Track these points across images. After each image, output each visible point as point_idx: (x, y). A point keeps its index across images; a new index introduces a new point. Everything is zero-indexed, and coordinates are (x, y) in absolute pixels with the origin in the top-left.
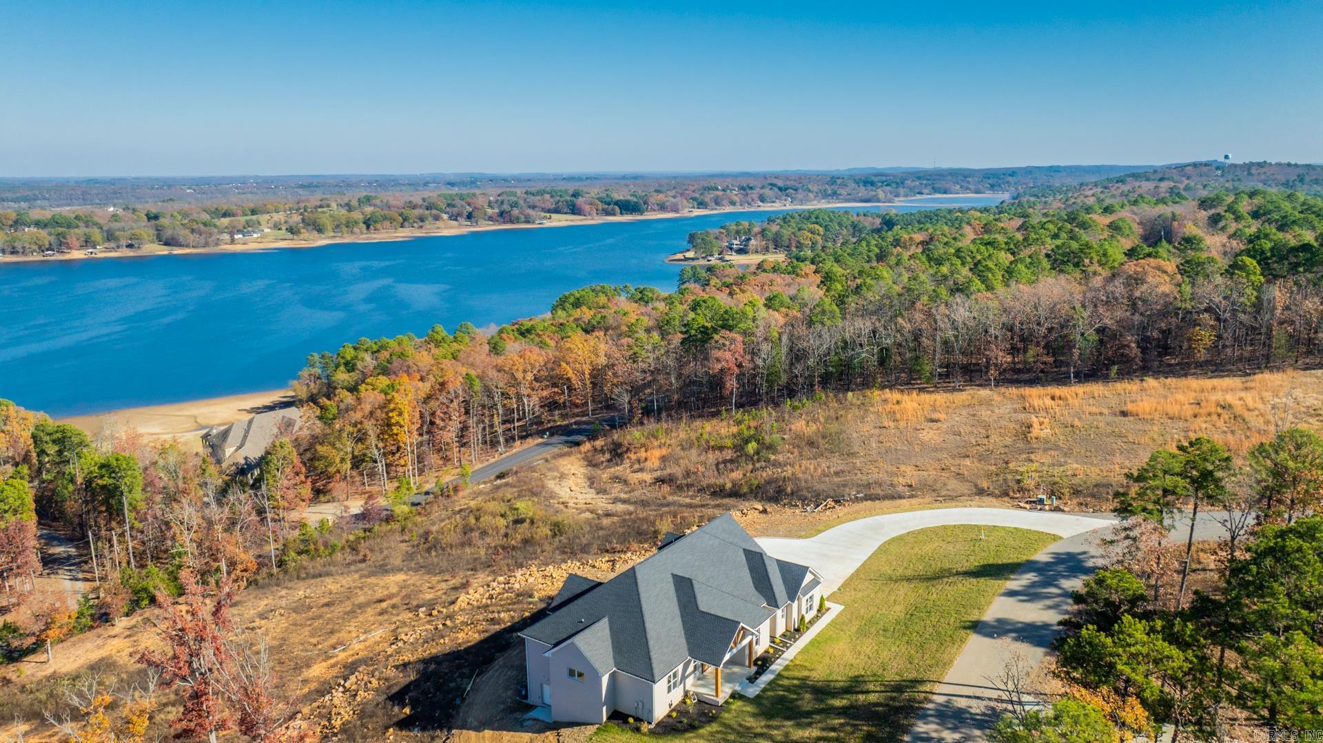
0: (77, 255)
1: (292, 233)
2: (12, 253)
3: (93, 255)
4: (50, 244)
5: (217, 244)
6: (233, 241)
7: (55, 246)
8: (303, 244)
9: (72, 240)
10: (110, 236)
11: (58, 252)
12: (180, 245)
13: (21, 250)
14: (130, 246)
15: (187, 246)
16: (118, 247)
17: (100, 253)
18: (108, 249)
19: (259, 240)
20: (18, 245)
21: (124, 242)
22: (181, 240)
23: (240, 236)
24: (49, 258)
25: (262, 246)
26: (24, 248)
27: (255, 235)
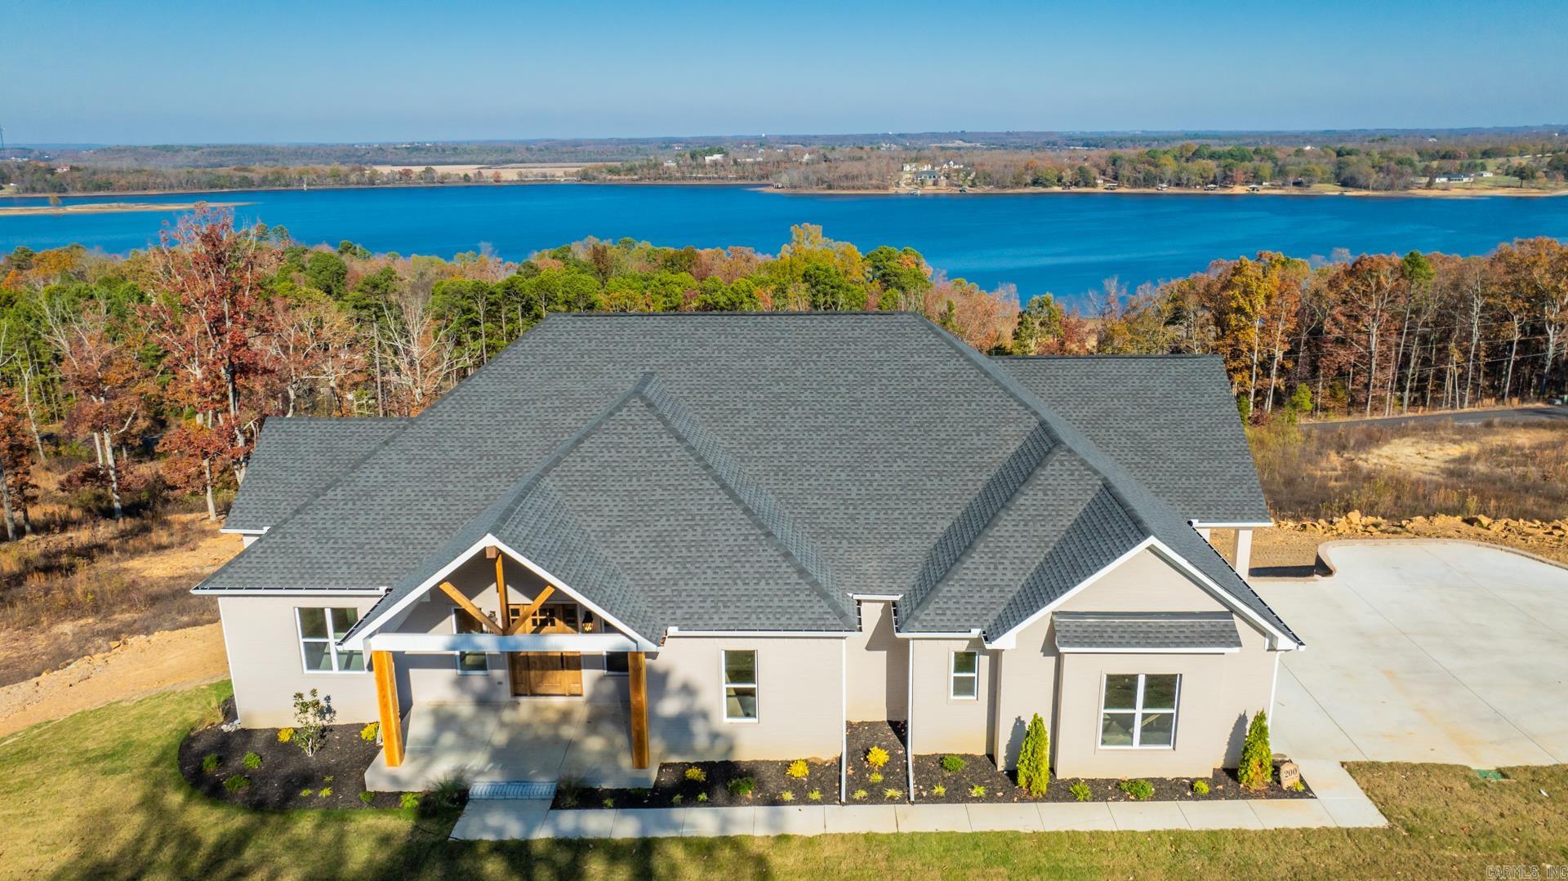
0: (1239, 190)
1: (1522, 178)
2: (1178, 185)
3: (1255, 192)
4: (1215, 177)
5: (1406, 188)
6: (1429, 186)
7: (1219, 179)
8: (1534, 193)
9: (1238, 173)
10: (1281, 172)
11: (1220, 186)
12: (1360, 187)
13: (1185, 182)
14: (1297, 184)
15: (1366, 188)
16: (1284, 185)
17: (1265, 189)
18: (1274, 187)
19: (1469, 186)
20: (1184, 176)
21: (1291, 179)
22: (1361, 181)
23: (1444, 180)
24: (1210, 192)
25: (1468, 192)
26: (1188, 179)
27: (1465, 180)
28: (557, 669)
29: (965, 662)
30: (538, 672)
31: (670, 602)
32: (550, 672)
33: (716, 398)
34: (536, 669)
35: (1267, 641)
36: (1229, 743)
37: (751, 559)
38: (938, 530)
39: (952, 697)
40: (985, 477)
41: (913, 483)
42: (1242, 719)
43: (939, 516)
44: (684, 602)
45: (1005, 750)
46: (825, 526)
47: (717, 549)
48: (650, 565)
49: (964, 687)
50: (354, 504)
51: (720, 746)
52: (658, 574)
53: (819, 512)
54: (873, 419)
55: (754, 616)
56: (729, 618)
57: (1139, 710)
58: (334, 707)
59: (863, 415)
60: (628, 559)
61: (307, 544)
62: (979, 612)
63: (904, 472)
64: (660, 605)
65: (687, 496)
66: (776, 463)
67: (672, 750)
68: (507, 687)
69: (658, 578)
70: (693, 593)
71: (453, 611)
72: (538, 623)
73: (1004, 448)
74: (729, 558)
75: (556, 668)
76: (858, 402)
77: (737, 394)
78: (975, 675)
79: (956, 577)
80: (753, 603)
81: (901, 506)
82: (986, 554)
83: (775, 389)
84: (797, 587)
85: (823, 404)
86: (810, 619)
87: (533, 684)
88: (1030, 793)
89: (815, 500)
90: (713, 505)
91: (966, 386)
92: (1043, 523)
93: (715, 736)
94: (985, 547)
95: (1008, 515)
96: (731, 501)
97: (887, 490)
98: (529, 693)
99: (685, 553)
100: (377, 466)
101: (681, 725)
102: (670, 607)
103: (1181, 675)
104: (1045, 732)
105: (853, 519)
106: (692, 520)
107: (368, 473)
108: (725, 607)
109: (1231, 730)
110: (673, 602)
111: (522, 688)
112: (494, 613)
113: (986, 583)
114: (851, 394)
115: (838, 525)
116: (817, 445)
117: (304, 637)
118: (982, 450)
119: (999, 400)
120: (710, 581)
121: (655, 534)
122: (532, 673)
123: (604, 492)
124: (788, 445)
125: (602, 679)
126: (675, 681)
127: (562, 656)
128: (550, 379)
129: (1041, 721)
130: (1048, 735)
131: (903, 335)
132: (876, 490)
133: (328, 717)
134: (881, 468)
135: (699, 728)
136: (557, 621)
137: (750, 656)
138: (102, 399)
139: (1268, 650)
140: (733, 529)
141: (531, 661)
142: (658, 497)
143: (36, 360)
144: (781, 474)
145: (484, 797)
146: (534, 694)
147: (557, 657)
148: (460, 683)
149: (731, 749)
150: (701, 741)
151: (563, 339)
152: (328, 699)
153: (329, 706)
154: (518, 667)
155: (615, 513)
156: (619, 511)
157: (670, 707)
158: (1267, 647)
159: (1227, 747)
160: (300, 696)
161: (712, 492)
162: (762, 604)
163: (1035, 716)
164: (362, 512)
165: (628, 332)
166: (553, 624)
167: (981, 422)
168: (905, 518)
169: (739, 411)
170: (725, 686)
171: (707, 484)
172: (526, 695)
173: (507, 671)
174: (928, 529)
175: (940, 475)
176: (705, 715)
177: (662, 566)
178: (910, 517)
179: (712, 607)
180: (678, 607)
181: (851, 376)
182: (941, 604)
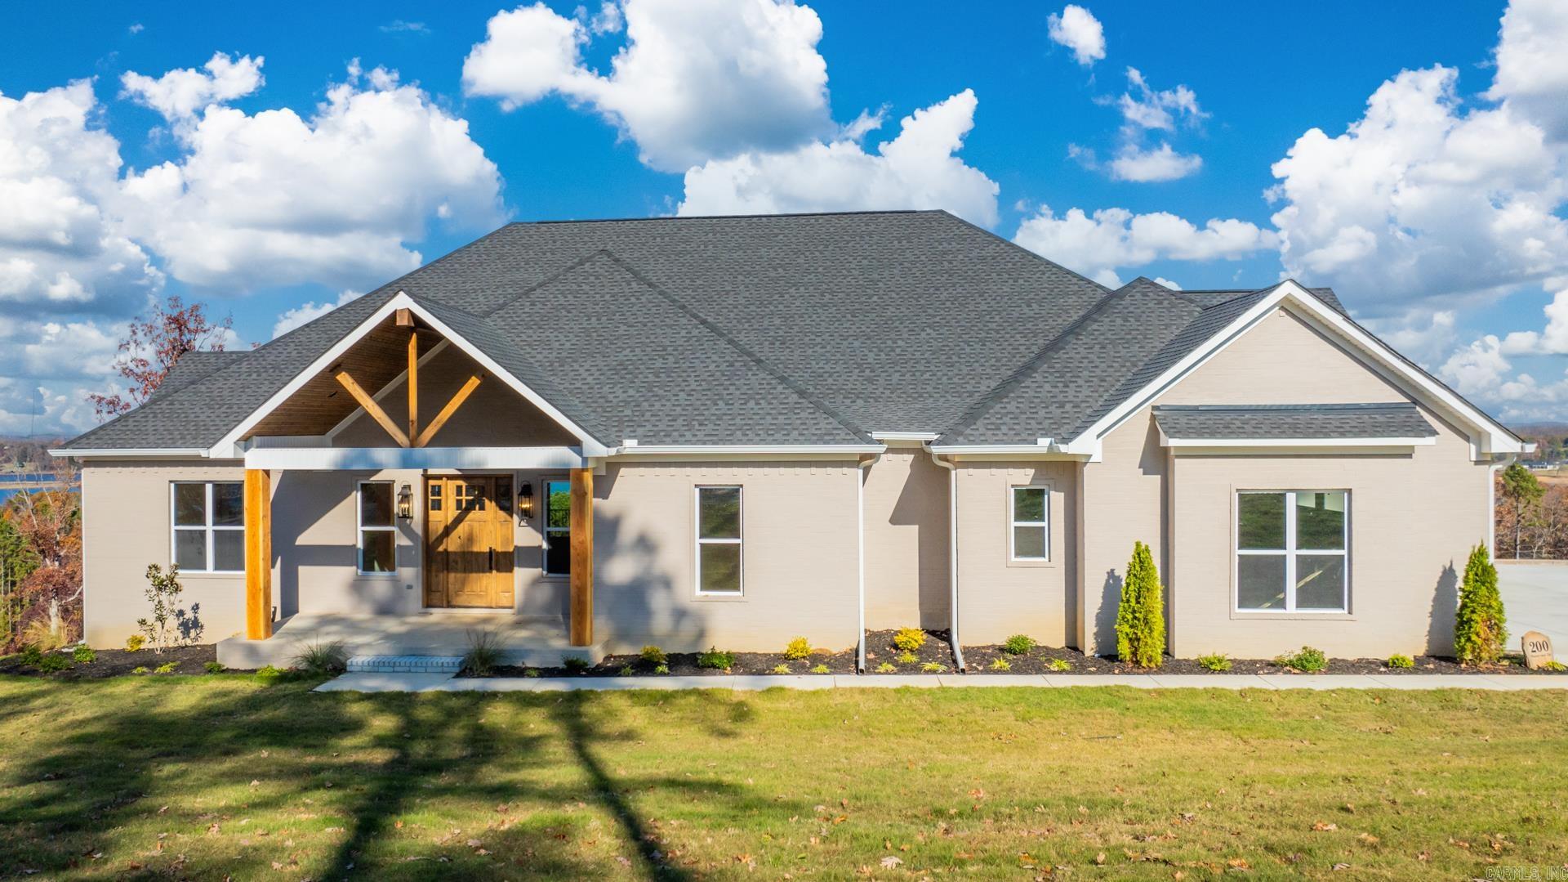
19: (1555, 474)
27: (1550, 467)
28: (484, 572)
29: (1029, 503)
30: (459, 575)
31: (628, 421)
32: (474, 575)
33: (699, 282)
34: (456, 571)
35: (1473, 447)
36: (1432, 614)
37: (737, 383)
38: (983, 388)
39: (1013, 559)
40: (1041, 342)
41: (947, 348)
42: (1448, 574)
43: (984, 376)
44: (648, 421)
45: (1094, 622)
46: (834, 387)
47: (693, 374)
48: (606, 389)
49: (1030, 544)
50: (258, 376)
51: (688, 629)
52: (615, 397)
53: (826, 375)
54: (894, 295)
55: (739, 433)
56: (705, 435)
57: (1291, 552)
58: (201, 620)
59: (881, 292)
60: (578, 385)
61: (197, 410)
62: (1047, 427)
63: (935, 339)
64: (616, 424)
65: (658, 331)
66: (772, 334)
67: (622, 636)
68: (417, 592)
69: (615, 400)
70: (660, 413)
71: (359, 486)
72: (464, 506)
73: (1064, 317)
74: (709, 383)
75: (481, 570)
76: (875, 282)
77: (726, 278)
78: (1045, 524)
79: (1012, 395)
80: (738, 421)
81: (932, 368)
82: (1051, 374)
83: (773, 274)
84: (797, 406)
85: (831, 284)
86: (814, 435)
87: (451, 591)
88: (1137, 663)
89: (821, 365)
90: (690, 338)
91: (1010, 265)
92: (1126, 345)
93: (680, 614)
94: (1049, 367)
95: (1077, 339)
96: (713, 334)
97: (914, 355)
98: (445, 604)
99: (651, 378)
100: (292, 344)
101: (635, 596)
102: (628, 426)
103: (1350, 491)
104: (1154, 568)
105: (870, 380)
106: (665, 350)
107: (280, 350)
108: (700, 425)
109: (1433, 593)
110: (632, 421)
111: (436, 597)
112: (409, 487)
113: (1055, 400)
114: (866, 276)
115: (850, 386)
116: (823, 318)
117: (176, 524)
118: (1036, 319)
119: (1053, 277)
120: (682, 402)
121: (615, 363)
122: (452, 576)
123: (556, 330)
124: (788, 319)
125: (536, 582)
126: (628, 532)
127: (491, 552)
128: (504, 272)
129: (1147, 550)
130: (1158, 574)
131: (930, 228)
132: (898, 355)
133: (193, 633)
134: (905, 336)
135: (659, 602)
136: (487, 502)
137: (732, 495)
138: (57, 563)
139: (1477, 463)
140: (715, 358)
141: (451, 558)
142: (621, 332)
143: (9, 578)
144: (778, 343)
145: (365, 669)
146: (449, 605)
147: (484, 553)
148: (357, 587)
149: (701, 635)
150: (661, 623)
151: (524, 241)
152: (196, 608)
153: (196, 618)
154: (434, 568)
155: (568, 345)
156: (573, 345)
157: (621, 570)
158: (1473, 458)
159: (1429, 621)
160: (156, 568)
161: (689, 327)
162: (750, 422)
163: (1138, 544)
164: (266, 382)
165: (599, 233)
166: (482, 508)
167: (1032, 295)
168: (939, 379)
169: (728, 293)
170: (698, 541)
171: (684, 321)
172: (442, 607)
173: (420, 568)
174: (969, 388)
175: (983, 342)
176: (667, 583)
177: (621, 390)
178: (945, 378)
179: (683, 425)
180: (639, 426)
181: (865, 262)
182: (993, 420)
